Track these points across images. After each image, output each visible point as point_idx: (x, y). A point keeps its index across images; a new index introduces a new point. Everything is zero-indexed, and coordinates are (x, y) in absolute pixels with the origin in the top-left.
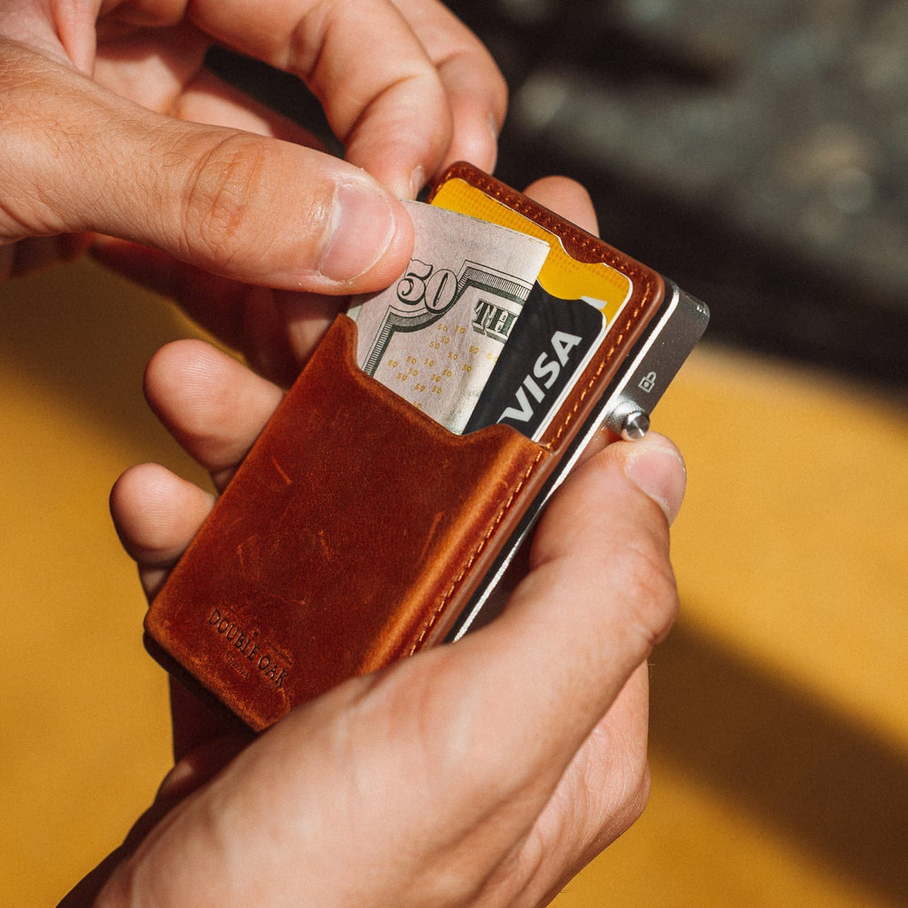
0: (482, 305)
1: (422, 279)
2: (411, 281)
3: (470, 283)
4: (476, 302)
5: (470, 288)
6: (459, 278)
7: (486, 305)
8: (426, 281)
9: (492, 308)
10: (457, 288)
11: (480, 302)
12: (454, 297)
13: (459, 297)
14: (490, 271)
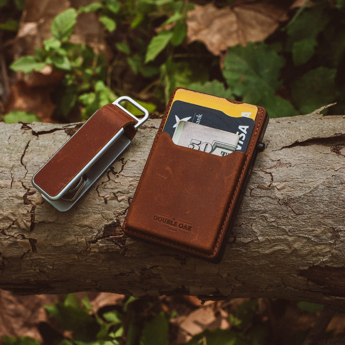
0: (223, 153)
1: (198, 145)
2: (193, 145)
3: (216, 147)
4: (221, 152)
5: (217, 148)
6: (212, 145)
7: (224, 153)
8: (199, 145)
9: (226, 154)
10: (212, 148)
11: (222, 152)
12: (212, 150)
13: (214, 150)
14: (224, 144)
